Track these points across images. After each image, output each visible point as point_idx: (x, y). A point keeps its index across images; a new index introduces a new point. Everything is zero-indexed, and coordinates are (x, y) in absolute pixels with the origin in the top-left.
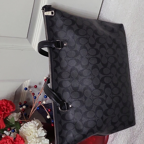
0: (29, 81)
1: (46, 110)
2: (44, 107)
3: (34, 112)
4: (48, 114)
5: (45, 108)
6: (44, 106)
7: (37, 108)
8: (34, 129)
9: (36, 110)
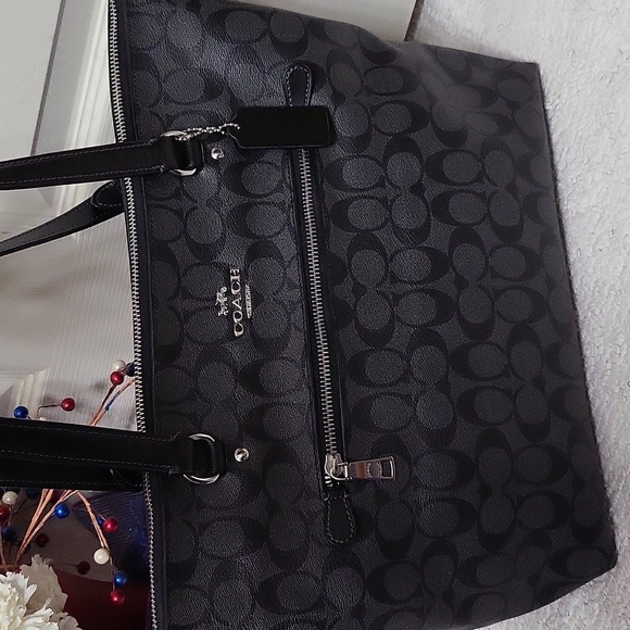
0: (42, 375)
1: (95, 523)
2: (89, 509)
3: (41, 524)
4: (104, 542)
5: (91, 514)
6: (87, 504)
7: (56, 511)
8: (8, 612)
9: (50, 517)
